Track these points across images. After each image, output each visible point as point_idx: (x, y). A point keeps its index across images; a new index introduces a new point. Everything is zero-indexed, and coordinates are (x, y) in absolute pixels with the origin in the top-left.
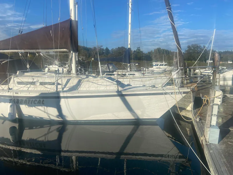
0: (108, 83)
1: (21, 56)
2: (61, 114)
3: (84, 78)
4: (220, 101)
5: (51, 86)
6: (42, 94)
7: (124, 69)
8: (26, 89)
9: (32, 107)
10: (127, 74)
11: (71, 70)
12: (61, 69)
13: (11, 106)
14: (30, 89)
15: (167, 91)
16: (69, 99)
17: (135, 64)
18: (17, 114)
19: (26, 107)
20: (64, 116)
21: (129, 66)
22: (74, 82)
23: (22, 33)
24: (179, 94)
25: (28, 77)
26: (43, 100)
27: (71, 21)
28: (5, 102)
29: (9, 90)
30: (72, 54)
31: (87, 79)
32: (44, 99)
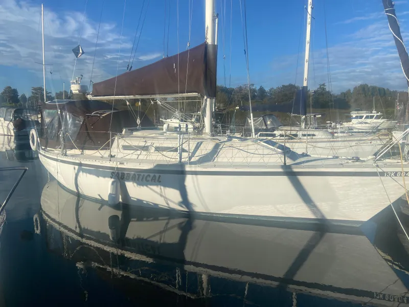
0: (266, 151)
1: (129, 105)
2: (185, 201)
3: (224, 142)
5: (172, 153)
6: (158, 165)
7: (293, 124)
8: (135, 157)
9: (143, 185)
10: (300, 133)
11: (204, 127)
12: (183, 125)
13: (113, 183)
14: (141, 157)
15: (385, 170)
16: (199, 176)
17: (315, 116)
18: (120, 197)
19: (134, 186)
20: (191, 204)
21: (304, 119)
22: (207, 147)
23: (132, 70)
25: (139, 138)
26: (160, 176)
27: (206, 45)
28: (104, 177)
29: (112, 159)
30: (206, 100)
32: (161, 175)
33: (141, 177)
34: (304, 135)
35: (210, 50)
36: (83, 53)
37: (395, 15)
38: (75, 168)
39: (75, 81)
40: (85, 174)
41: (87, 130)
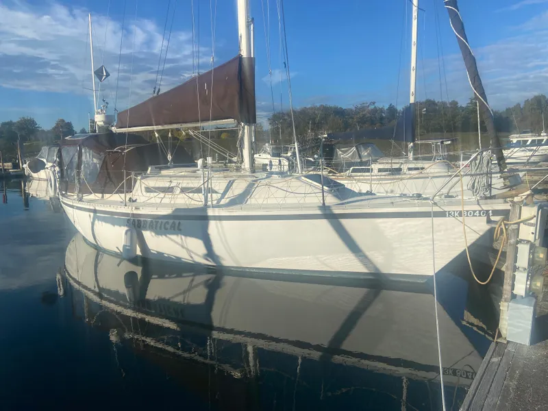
0: (309, 189)
1: (158, 137)
3: (262, 179)
4: (533, 233)
6: (177, 210)
7: (398, 155)
9: (161, 235)
10: (405, 167)
11: (242, 161)
12: (275, 161)
13: (127, 232)
14: (164, 201)
15: (446, 209)
16: (224, 222)
17: (442, 142)
18: (138, 248)
19: (152, 236)
20: (218, 257)
21: (412, 147)
23: (160, 93)
24: (480, 216)
26: (179, 223)
27: (240, 58)
28: (120, 225)
30: (244, 128)
31: (267, 181)
32: (181, 221)
33: (159, 225)
34: (410, 169)
35: (246, 64)
36: (108, 75)
37: (457, 8)
38: (90, 216)
39: (99, 110)
40: (100, 222)
41: (107, 169)
